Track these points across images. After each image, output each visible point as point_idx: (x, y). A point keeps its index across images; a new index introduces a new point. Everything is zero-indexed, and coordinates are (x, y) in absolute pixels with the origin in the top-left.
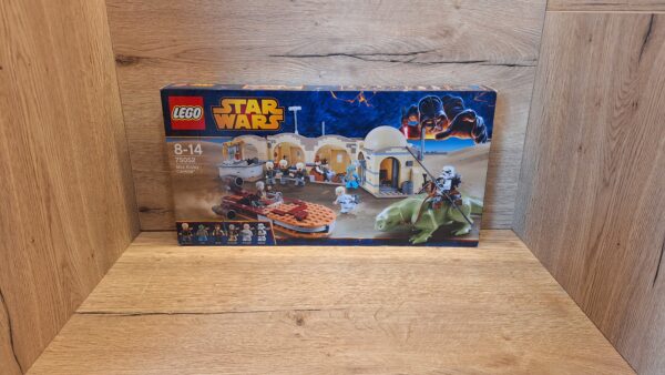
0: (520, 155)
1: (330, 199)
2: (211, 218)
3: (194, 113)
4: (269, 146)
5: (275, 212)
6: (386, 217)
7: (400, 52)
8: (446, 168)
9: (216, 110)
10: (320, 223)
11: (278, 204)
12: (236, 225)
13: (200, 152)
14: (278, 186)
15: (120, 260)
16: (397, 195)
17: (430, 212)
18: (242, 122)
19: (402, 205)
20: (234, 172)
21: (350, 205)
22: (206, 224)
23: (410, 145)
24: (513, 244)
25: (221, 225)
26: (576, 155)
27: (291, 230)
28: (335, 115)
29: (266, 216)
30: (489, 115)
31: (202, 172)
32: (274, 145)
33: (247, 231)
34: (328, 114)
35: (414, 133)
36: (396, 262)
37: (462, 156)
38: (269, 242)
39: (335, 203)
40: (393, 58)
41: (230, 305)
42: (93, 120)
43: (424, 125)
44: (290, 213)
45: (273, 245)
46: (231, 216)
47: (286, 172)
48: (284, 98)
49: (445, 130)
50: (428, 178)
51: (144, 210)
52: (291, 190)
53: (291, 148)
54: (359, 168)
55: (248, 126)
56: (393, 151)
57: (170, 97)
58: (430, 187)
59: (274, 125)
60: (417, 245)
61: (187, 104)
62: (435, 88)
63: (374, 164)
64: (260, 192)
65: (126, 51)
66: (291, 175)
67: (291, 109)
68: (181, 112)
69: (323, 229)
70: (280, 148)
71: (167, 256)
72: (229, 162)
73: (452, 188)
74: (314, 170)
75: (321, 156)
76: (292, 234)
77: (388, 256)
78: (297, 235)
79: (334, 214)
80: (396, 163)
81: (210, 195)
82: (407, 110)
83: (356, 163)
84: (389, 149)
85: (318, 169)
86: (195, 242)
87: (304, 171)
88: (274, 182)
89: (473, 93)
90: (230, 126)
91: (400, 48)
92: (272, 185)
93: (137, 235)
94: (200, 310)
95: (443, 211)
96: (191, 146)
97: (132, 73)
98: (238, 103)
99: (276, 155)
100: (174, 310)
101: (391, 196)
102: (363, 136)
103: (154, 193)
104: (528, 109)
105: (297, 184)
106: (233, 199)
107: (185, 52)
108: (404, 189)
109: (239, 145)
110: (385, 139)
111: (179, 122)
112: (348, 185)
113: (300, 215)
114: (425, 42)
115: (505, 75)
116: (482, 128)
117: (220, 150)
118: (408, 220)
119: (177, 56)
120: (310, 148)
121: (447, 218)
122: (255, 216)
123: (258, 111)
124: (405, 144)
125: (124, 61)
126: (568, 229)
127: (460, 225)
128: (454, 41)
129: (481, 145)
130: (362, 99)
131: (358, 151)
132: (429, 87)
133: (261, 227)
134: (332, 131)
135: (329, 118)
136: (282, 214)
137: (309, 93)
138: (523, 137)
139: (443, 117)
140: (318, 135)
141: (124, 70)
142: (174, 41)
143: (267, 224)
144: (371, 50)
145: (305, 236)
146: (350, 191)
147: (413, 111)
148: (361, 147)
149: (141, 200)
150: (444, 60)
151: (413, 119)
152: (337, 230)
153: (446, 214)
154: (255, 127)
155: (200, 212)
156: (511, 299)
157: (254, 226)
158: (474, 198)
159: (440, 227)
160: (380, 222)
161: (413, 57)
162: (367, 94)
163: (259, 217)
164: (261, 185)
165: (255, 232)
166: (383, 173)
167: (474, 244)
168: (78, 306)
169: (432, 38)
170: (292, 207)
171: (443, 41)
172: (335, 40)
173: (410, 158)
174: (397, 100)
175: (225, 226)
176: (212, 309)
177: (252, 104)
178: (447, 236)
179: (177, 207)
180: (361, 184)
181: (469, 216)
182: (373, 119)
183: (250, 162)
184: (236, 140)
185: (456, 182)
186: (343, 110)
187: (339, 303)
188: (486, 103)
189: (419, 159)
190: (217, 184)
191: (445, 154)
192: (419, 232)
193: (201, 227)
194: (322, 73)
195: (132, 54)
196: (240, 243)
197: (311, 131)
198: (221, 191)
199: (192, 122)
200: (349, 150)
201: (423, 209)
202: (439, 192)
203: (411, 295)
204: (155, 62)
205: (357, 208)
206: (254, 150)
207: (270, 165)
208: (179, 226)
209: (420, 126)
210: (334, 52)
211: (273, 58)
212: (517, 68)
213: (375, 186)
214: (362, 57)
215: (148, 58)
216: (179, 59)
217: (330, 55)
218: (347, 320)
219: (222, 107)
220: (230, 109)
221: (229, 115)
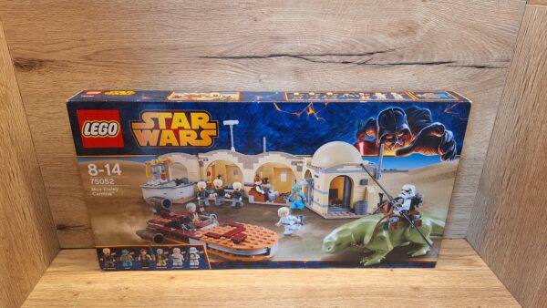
0: (481, 164)
1: (272, 221)
2: (135, 242)
4: (201, 164)
5: (209, 235)
6: (335, 239)
7: (353, 52)
8: (406, 187)
9: (135, 125)
10: (260, 245)
11: (213, 226)
12: (165, 249)
13: (119, 172)
14: (212, 208)
16: (348, 216)
17: (385, 233)
18: (168, 137)
19: (353, 226)
20: (160, 193)
21: (295, 227)
22: (130, 249)
23: (366, 163)
24: (470, 263)
25: (147, 249)
27: (227, 254)
28: (278, 129)
29: (198, 239)
30: (460, 128)
31: (123, 193)
32: (206, 164)
33: (178, 255)
34: (270, 129)
35: (371, 149)
37: (426, 174)
38: (203, 265)
39: (278, 224)
40: (346, 58)
43: (383, 140)
44: (227, 236)
45: (208, 269)
46: (158, 240)
47: (221, 193)
48: (217, 111)
49: (407, 145)
50: (385, 198)
51: (62, 228)
52: (228, 212)
53: (227, 166)
54: (306, 188)
55: (175, 143)
56: (346, 168)
57: (80, 110)
58: (386, 207)
59: (206, 141)
60: (368, 267)
61: (100, 118)
62: (398, 98)
63: (322, 183)
64: (191, 214)
65: (28, 52)
66: (226, 195)
67: (226, 123)
68: (93, 128)
69: (264, 251)
70: (213, 167)
72: (154, 182)
73: (412, 208)
74: (254, 190)
75: (262, 175)
76: (230, 258)
78: (235, 259)
79: (276, 236)
80: (348, 181)
81: (133, 218)
82: (364, 123)
83: (302, 182)
84: (342, 166)
85: (258, 189)
86: (119, 267)
87: (243, 191)
88: (207, 203)
89: (444, 105)
90: (153, 143)
91: (354, 47)
92: (205, 207)
93: (55, 256)
95: (399, 232)
96: (107, 166)
97: (35, 77)
98: (162, 116)
99: (209, 174)
101: (342, 216)
102: (311, 153)
103: (72, 210)
104: (494, 115)
105: (234, 205)
106: (161, 223)
107: (97, 53)
108: (358, 209)
109: (165, 164)
110: (338, 156)
111: (92, 140)
112: (293, 205)
113: (238, 237)
114: (384, 40)
115: (472, 78)
116: (451, 143)
117: (142, 171)
118: (360, 242)
119: (88, 58)
120: (249, 166)
121: (404, 239)
122: (186, 239)
124: (360, 160)
125: (25, 65)
127: (418, 246)
128: (418, 38)
130: (311, 111)
131: (305, 168)
132: (388, 95)
133: (193, 250)
134: (276, 146)
135: (271, 132)
136: (217, 237)
137: (249, 105)
138: (487, 145)
139: (406, 131)
140: (258, 151)
141: (23, 75)
142: (83, 40)
143: (199, 248)
144: (320, 50)
145: (244, 259)
146: (295, 211)
147: (372, 125)
148: (309, 164)
149: (57, 218)
150: (404, 61)
151: (370, 133)
152: (278, 253)
153: (403, 235)
154: (183, 143)
155: (122, 236)
157: (185, 249)
158: (436, 218)
159: (395, 249)
160: (328, 244)
161: (368, 58)
162: (316, 105)
163: (191, 240)
164: (193, 207)
165: (187, 256)
166: (333, 193)
167: (432, 265)
169: (393, 35)
170: (228, 229)
171: (405, 40)
172: (277, 39)
173: (366, 176)
174: (352, 112)
175: (152, 251)
177: (179, 119)
178: (402, 257)
179: (97, 232)
180: (307, 205)
181: (428, 238)
182: (324, 133)
183: (178, 182)
184: (161, 159)
185: (416, 201)
186: (287, 124)
188: (458, 115)
189: (375, 177)
190: (140, 207)
191: (406, 171)
192: (371, 253)
193: (125, 252)
194: (262, 76)
196: (170, 267)
197: (249, 146)
198: (146, 213)
199: (108, 139)
200: (294, 168)
201: (377, 230)
202: (397, 213)
204: (62, 66)
205: (302, 230)
206: (184, 169)
207: (202, 185)
208: (100, 252)
209: (378, 141)
210: (277, 53)
211: (203, 60)
212: (487, 70)
213: (324, 206)
214: (309, 57)
215: (53, 61)
216: (91, 62)
217: (271, 56)
219: (143, 121)
220: (152, 124)
221: (152, 130)
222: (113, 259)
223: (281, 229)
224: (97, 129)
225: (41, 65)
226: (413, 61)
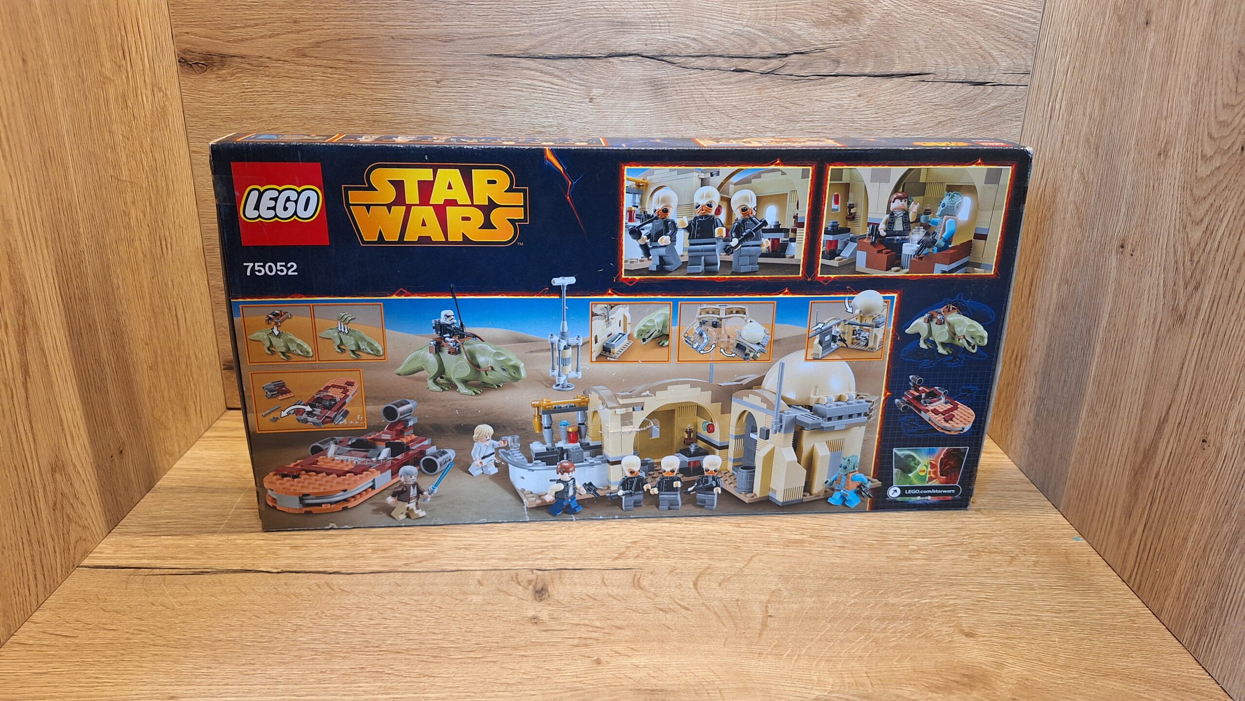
7: (754, 51)
15: (180, 463)
26: (1114, 260)
40: (740, 63)
41: (397, 557)
42: (125, 174)
65: (203, 41)
91: (753, 43)
94: (335, 565)
97: (212, 84)
100: (282, 563)
107: (318, 44)
114: (806, 32)
115: (964, 103)
119: (301, 53)
125: (196, 62)
128: (864, 30)
141: (193, 80)
142: (295, 21)
144: (695, 48)
150: (840, 70)
156: (976, 553)
161: (778, 63)
168: (86, 554)
169: (819, 23)
171: (843, 31)
172: (622, 26)
176: (361, 565)
187: (621, 556)
194: (595, 92)
195: (212, 49)
203: (768, 544)
204: (258, 65)
210: (621, 50)
211: (495, 60)
212: (990, 89)
214: (676, 60)
215: (243, 57)
216: (306, 60)
217: (610, 56)
218: (638, 592)
225: (223, 64)
226: (857, 71)
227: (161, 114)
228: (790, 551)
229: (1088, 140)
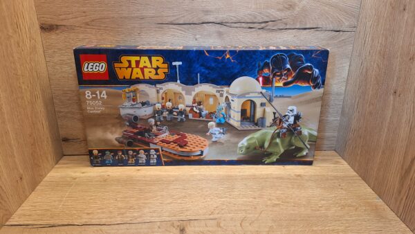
0: (342, 97)
1: (204, 132)
2: (115, 146)
3: (100, 67)
4: (158, 92)
5: (163, 141)
6: (246, 144)
7: (255, 21)
8: (290, 108)
9: (116, 65)
10: (197, 149)
11: (165, 135)
12: (134, 151)
13: (105, 97)
14: (166, 122)
15: (46, 179)
16: (253, 128)
17: (278, 140)
18: (137, 73)
19: (257, 135)
20: (131, 111)
21: (219, 136)
22: (111, 151)
23: (264, 91)
24: (337, 163)
25: (122, 151)
26: (392, 97)
27: (175, 154)
28: (207, 68)
29: (156, 144)
30: (323, 67)
31: (107, 111)
32: (161, 91)
33: (142, 155)
34: (202, 68)
35: (267, 82)
36: (254, 178)
37: (302, 99)
38: (159, 163)
39: (208, 134)
40: (251, 25)
41: (127, 217)
42: (19, 72)
43: (274, 75)
44: (175, 142)
45: (162, 165)
46: (130, 144)
47: (171, 112)
48: (169, 55)
49: (290, 79)
50: (277, 115)
51: (66, 140)
52: (175, 125)
53: (175, 93)
54: (226, 109)
55: (141, 77)
56: (251, 95)
57: (81, 55)
58: (278, 122)
59: (161, 76)
60: (268, 164)
61: (95, 60)
62: (282, 48)
63: (236, 105)
64: (151, 126)
65: (49, 20)
66: (175, 113)
67: (174, 64)
68: (90, 67)
69: (199, 153)
70: (166, 93)
71: (82, 175)
72: (127, 104)
73: (295, 122)
74: (192, 110)
75: (197, 99)
76: (176, 157)
77: (247, 173)
78: (180, 158)
79: (207, 142)
80: (253, 104)
81: (114, 129)
82: (262, 64)
83: (223, 105)
84: (248, 93)
85: (195, 109)
86: (103, 164)
87: (185, 110)
88: (162, 119)
89: (311, 52)
90: (128, 77)
91: (255, 18)
92: (161, 121)
93: (60, 159)
94: (103, 221)
95: (287, 139)
96: (98, 92)
97: (53, 37)
98: (134, 59)
99: (163, 99)
100: (83, 221)
101: (249, 128)
102: (229, 84)
103: (72, 127)
104: (348, 64)
105: (179, 120)
106: (132, 132)
107: (93, 21)
108: (260, 123)
109: (135, 91)
110: (246, 86)
111: (89, 74)
112: (217, 121)
113: (182, 143)
114: (275, 13)
115: (332, 38)
116: (317, 78)
117: (119, 96)
118: (262, 146)
119: (87, 24)
120: (188, 93)
121: (291, 145)
122: (148, 144)
123: (149, 65)
124: (260, 89)
125: (47, 28)
126: (384, 153)
127: (300, 150)
128: (296, 12)
129: (317, 90)
130: (228, 56)
131: (225, 95)
132: (277, 47)
133: (153, 152)
134: (206, 80)
135: (203, 70)
136: (168, 142)
137: (188, 52)
139: (288, 70)
140: (195, 83)
142: (84, 12)
143: (157, 150)
144: (234, 20)
145: (185, 158)
146: (219, 125)
147: (267, 65)
148: (227, 92)
149: (63, 133)
150: (288, 27)
151: (266, 71)
152: (209, 154)
153: (290, 141)
154: (147, 77)
155: (106, 141)
156: (343, 207)
157: (147, 151)
158: (310, 129)
159: (285, 151)
160: (241, 148)
161: (265, 25)
162: (232, 52)
163: (151, 144)
164: (152, 121)
165: (148, 156)
166: (243, 112)
167: (310, 163)
169: (279, 10)
170: (176, 137)
171: (288, 13)
172: (207, 12)
173: (264, 100)
174: (254, 56)
175: (125, 152)
176: (113, 221)
177: (144, 60)
178: (289, 157)
179: (89, 138)
180: (227, 120)
181: (306, 143)
182: (236, 71)
183: (143, 104)
184: (132, 88)
185: (297, 117)
186: (213, 65)
187: (212, 213)
188: (321, 58)
189: (270, 101)
190: (118, 121)
191: (290, 97)
192: (269, 155)
193: (108, 153)
194: (198, 36)
195: (53, 23)
196: (137, 164)
197: (189, 80)
198: (122, 125)
199: (99, 74)
200: (218, 95)
201: (273, 138)
202: (285, 126)
203: (267, 206)
204: (70, 28)
205: (224, 138)
206: (147, 95)
207: (159, 106)
209: (271, 77)
210: (206, 21)
211: (160, 25)
212: (341, 33)
213: (238, 121)
214: (227, 24)
215: (64, 26)
216: (89, 27)
217: (203, 23)
218: (219, 229)
219: (121, 62)
220: (127, 65)
221: (127, 68)
222: (99, 158)
223: (210, 137)
224: (92, 67)
225: (57, 29)
226: (293, 27)
227: (34, 48)
228: (275, 209)
229: (380, 53)
